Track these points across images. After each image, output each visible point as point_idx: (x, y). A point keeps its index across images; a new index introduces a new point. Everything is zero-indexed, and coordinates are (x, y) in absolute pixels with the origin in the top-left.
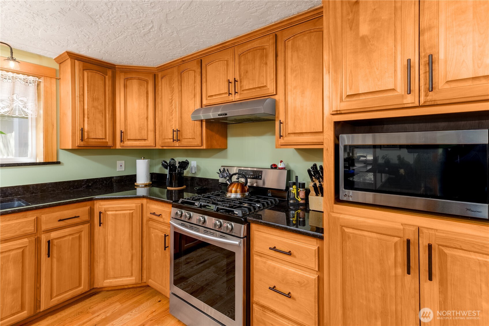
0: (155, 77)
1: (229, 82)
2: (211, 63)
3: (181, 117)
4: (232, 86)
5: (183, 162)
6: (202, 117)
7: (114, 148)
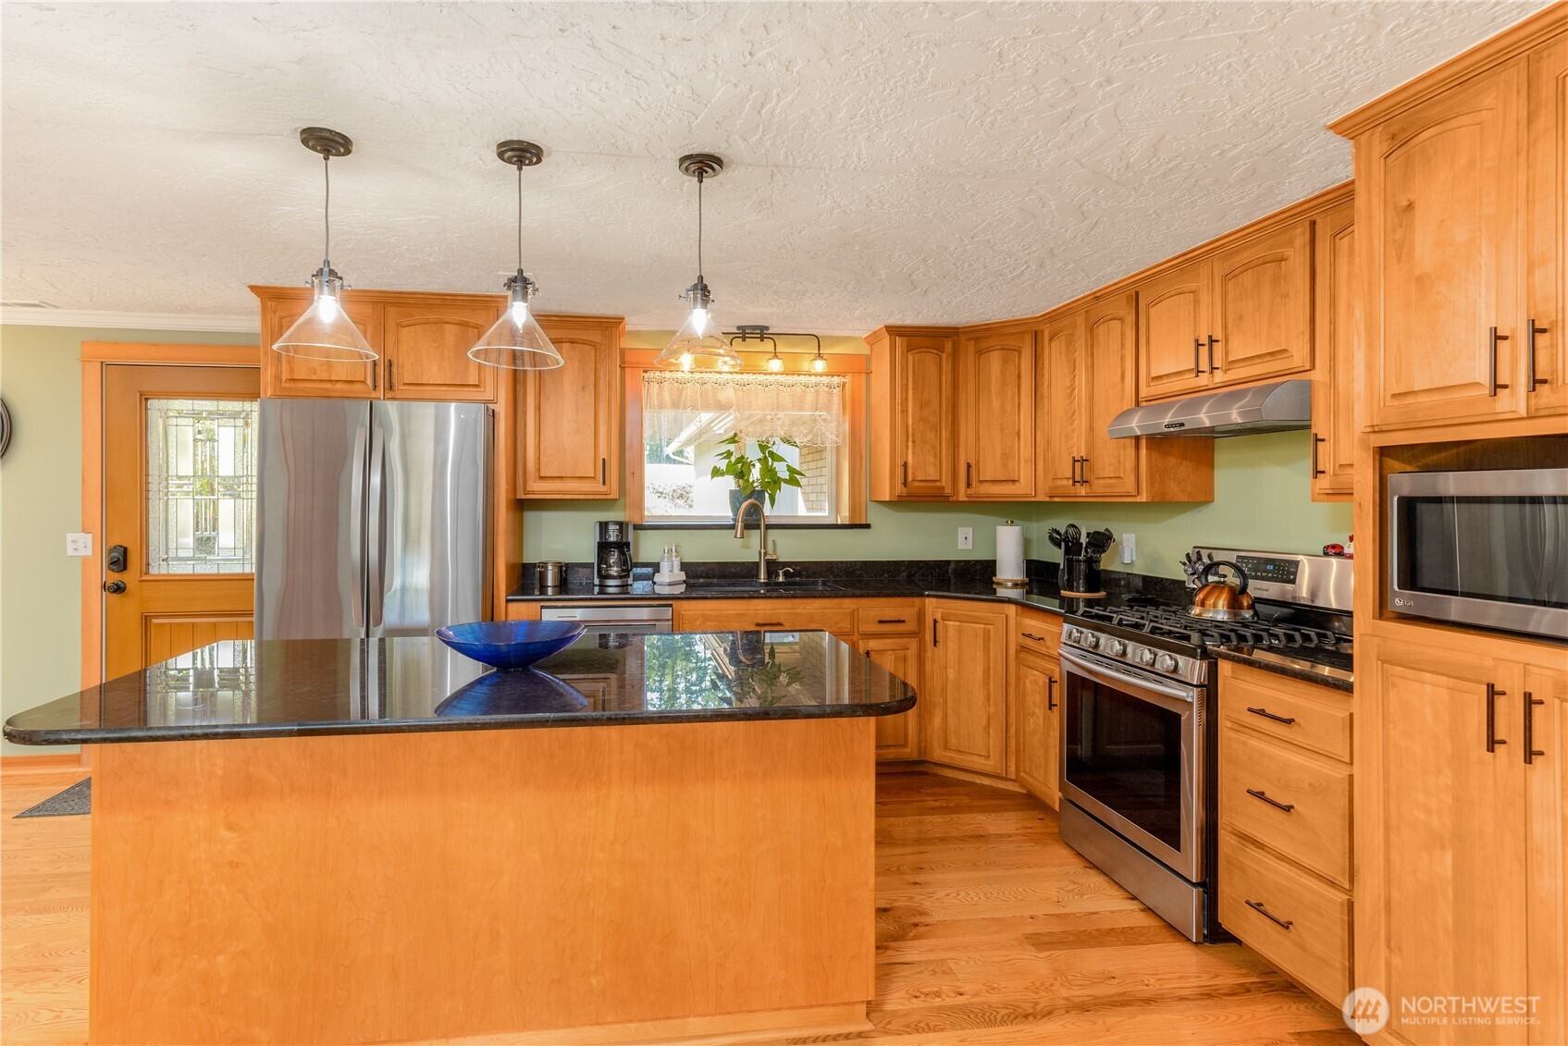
0: (1037, 336)
1: (1198, 345)
2: (1157, 301)
3: (1091, 429)
4: (1204, 351)
5: (1097, 533)
6: (1137, 430)
7: (954, 499)
